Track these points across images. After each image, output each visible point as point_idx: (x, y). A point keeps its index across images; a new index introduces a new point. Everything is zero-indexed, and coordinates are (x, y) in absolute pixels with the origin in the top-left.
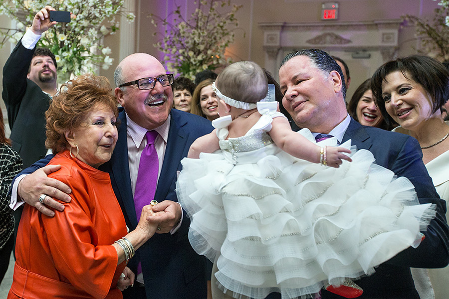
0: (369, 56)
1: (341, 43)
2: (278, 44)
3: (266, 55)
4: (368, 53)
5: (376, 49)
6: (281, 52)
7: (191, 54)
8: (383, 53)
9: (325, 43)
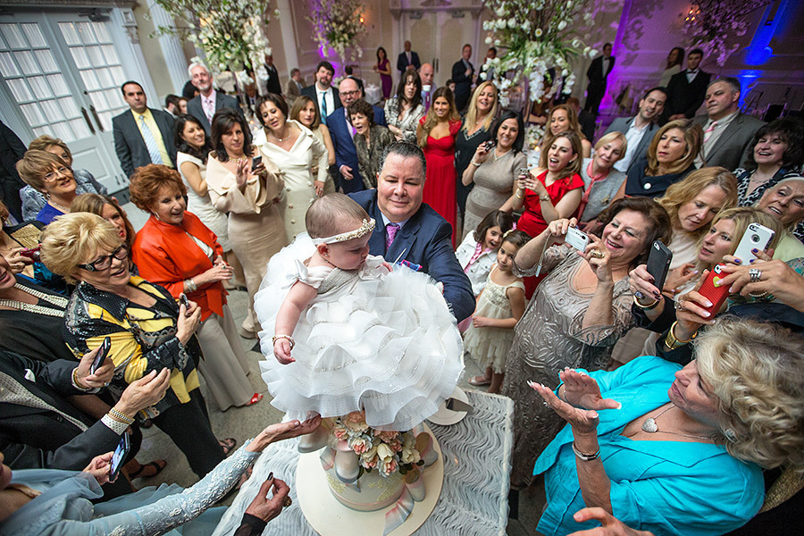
0: (463, 16)
1: (444, 5)
2: (400, 7)
3: (393, 18)
4: (462, 13)
5: (467, 9)
6: (403, 14)
7: (334, 25)
8: (472, 13)
9: (433, 5)
